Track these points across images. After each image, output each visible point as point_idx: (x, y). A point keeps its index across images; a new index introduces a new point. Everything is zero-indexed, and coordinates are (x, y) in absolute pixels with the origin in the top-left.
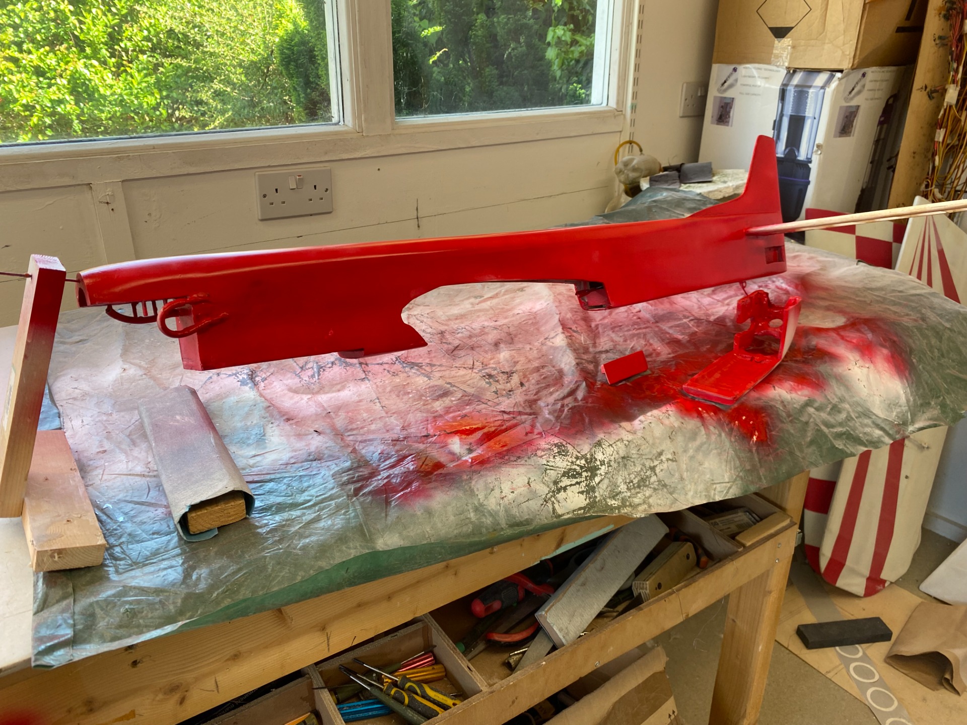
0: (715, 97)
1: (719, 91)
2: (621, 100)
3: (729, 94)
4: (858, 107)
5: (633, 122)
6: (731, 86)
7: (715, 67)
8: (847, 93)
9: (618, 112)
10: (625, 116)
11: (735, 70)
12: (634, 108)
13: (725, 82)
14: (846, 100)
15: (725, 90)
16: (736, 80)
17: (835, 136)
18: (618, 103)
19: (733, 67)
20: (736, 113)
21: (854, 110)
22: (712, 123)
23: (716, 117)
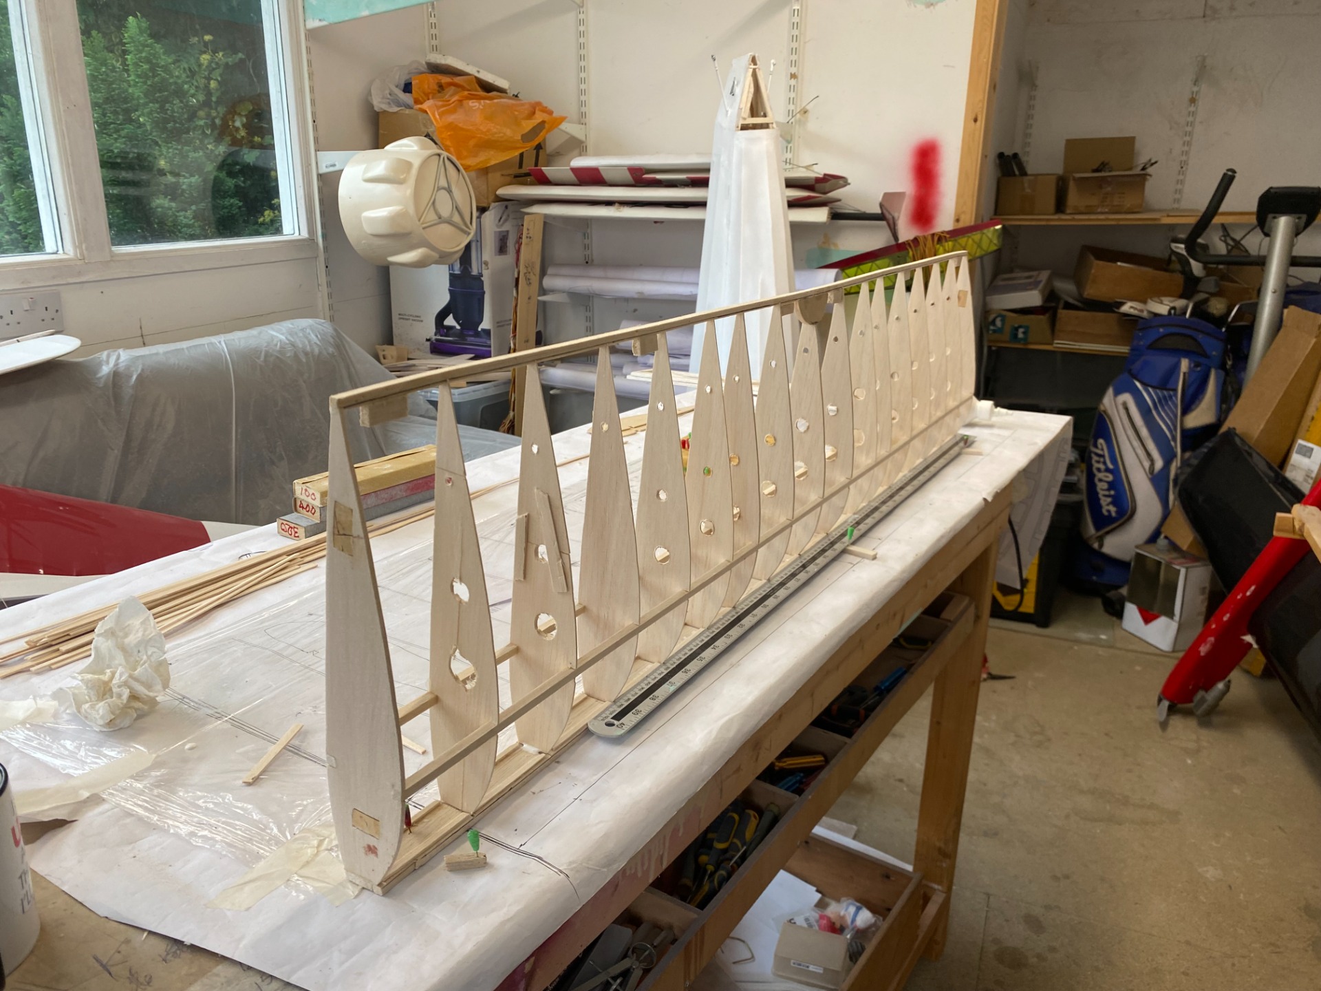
2: (311, 229)
4: (508, 232)
8: (497, 221)
9: (311, 240)
10: (317, 244)
12: (324, 236)
14: (498, 226)
17: (496, 255)
18: (309, 232)
21: (505, 234)
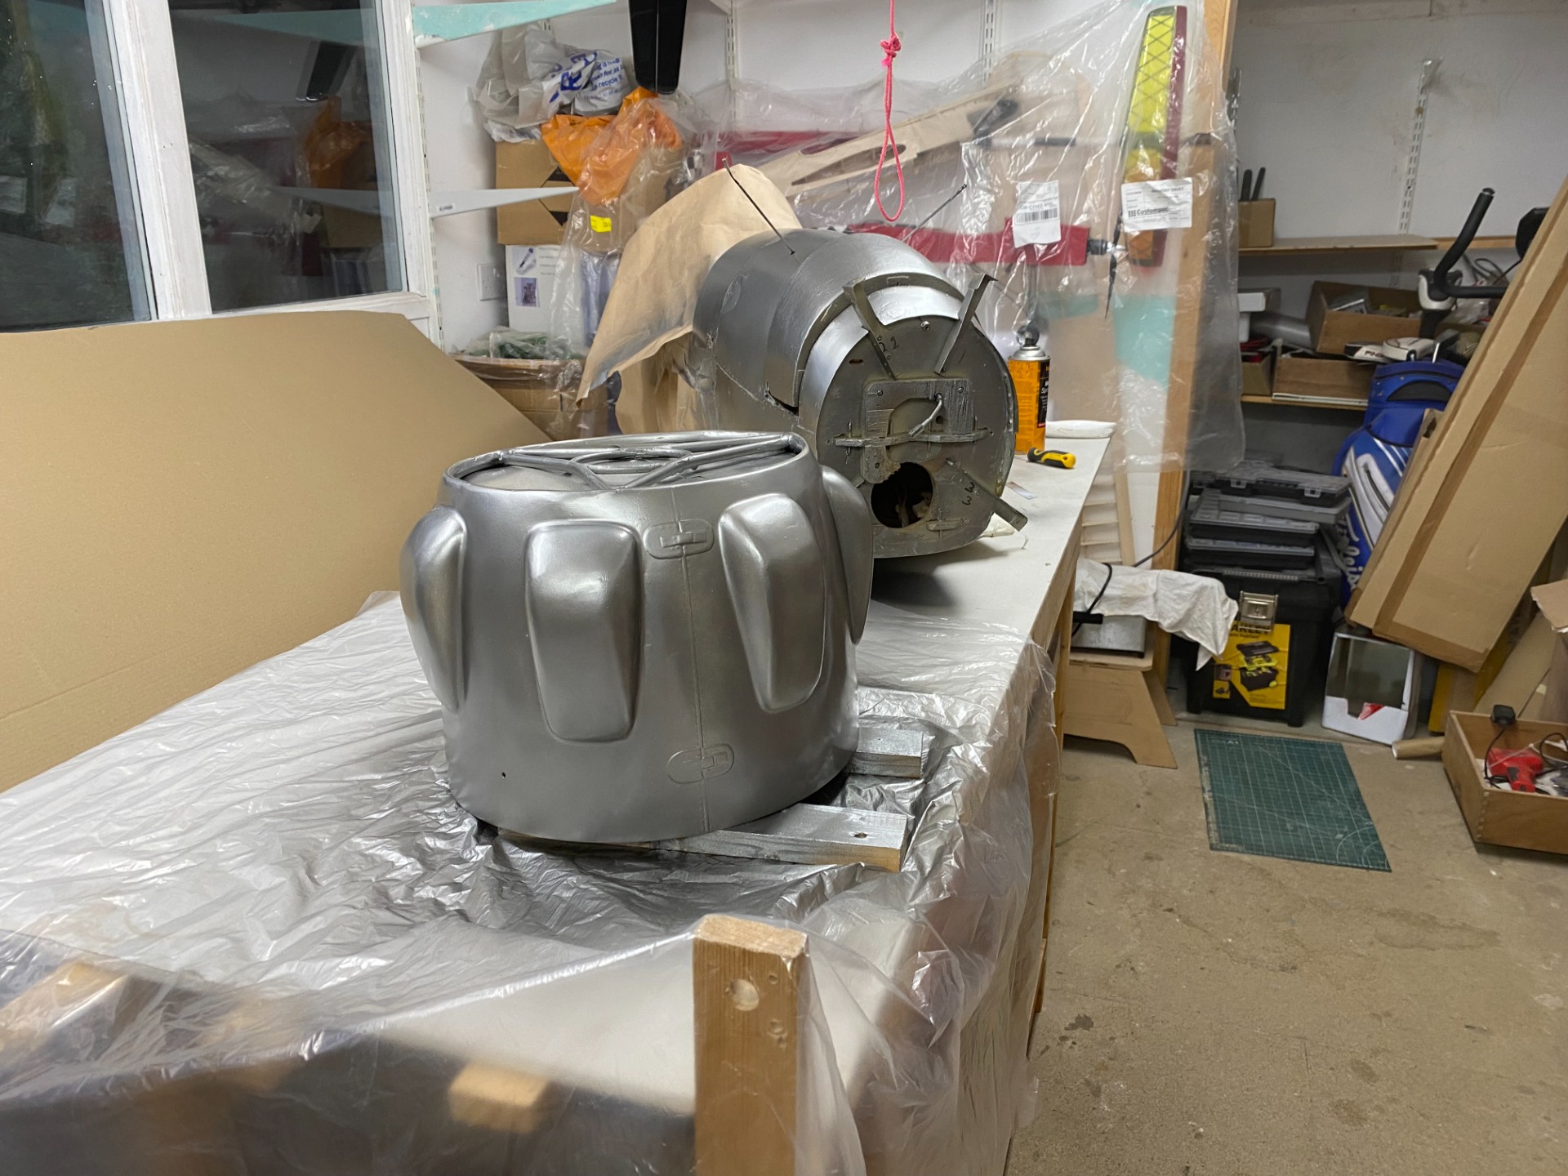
0: (516, 279)
1: (518, 272)
2: (422, 284)
3: (530, 275)
5: (439, 307)
6: (530, 267)
7: (510, 250)
9: (422, 297)
10: (429, 302)
11: (531, 251)
12: (437, 292)
13: (523, 263)
15: (525, 271)
16: (535, 261)
18: (420, 288)
19: (527, 249)
20: (539, 293)
22: (518, 304)
23: (521, 298)
